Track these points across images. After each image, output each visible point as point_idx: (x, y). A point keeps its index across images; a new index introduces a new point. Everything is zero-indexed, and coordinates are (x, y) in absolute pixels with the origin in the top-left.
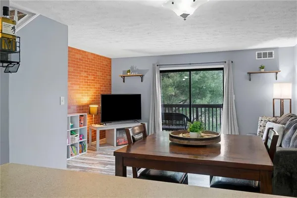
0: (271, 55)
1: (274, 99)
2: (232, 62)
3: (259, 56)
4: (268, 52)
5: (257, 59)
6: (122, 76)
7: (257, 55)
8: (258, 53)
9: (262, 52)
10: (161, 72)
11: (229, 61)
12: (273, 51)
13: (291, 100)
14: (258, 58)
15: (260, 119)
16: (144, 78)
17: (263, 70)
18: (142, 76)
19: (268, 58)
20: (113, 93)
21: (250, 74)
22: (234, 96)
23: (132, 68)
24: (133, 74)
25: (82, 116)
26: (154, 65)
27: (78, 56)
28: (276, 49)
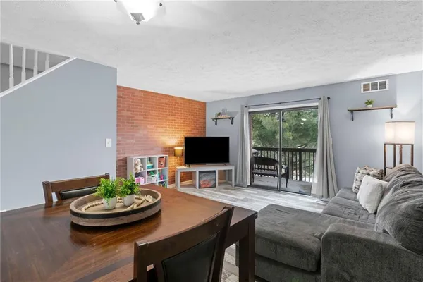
0: (383, 85)
1: (385, 144)
2: (329, 98)
3: (366, 88)
4: (378, 82)
5: (362, 92)
6: (213, 120)
7: (362, 86)
8: (364, 85)
9: (370, 83)
10: (250, 113)
11: (324, 97)
12: (387, 81)
13: (412, 145)
14: (364, 90)
15: (357, 171)
16: (234, 120)
17: (370, 106)
18: (232, 119)
19: (379, 90)
20: (208, 135)
21: (352, 111)
22: (331, 139)
23: (223, 110)
24: (222, 117)
25: (163, 157)
26: (242, 106)
27: (163, 101)
28: (392, 77)
